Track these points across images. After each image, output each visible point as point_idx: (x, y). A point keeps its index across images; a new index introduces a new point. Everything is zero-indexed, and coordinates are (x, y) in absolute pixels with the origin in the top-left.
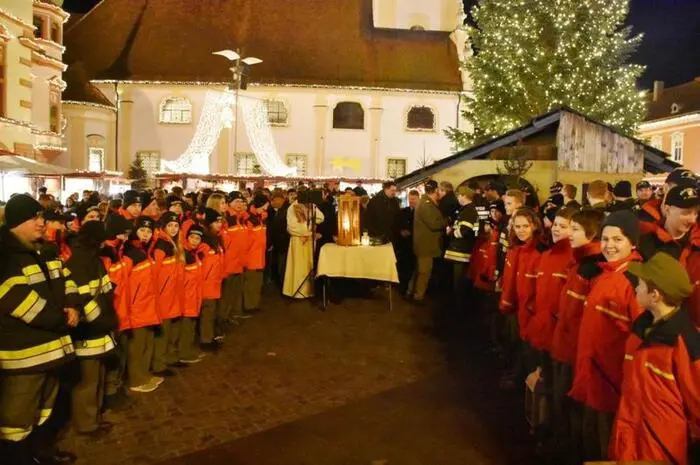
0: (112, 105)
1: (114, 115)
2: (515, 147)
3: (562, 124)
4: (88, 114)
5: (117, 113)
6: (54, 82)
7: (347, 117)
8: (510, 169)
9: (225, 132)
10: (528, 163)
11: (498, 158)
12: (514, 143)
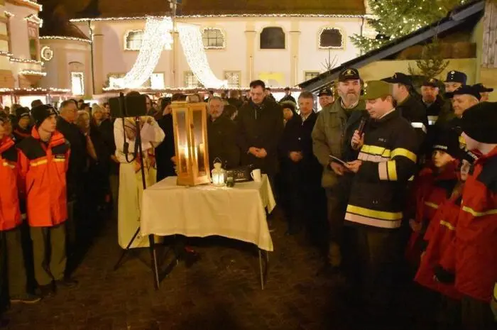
0: (88, 39)
1: (89, 47)
2: (430, 45)
3: (487, 14)
4: (69, 46)
5: (92, 44)
6: (31, 19)
7: (272, 39)
8: (425, 69)
9: (164, 53)
10: (445, 61)
11: (409, 58)
12: (429, 40)
